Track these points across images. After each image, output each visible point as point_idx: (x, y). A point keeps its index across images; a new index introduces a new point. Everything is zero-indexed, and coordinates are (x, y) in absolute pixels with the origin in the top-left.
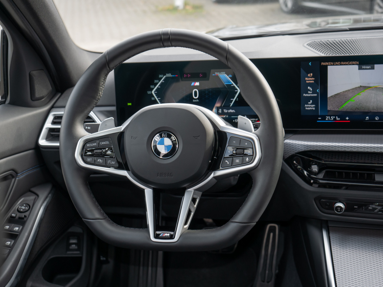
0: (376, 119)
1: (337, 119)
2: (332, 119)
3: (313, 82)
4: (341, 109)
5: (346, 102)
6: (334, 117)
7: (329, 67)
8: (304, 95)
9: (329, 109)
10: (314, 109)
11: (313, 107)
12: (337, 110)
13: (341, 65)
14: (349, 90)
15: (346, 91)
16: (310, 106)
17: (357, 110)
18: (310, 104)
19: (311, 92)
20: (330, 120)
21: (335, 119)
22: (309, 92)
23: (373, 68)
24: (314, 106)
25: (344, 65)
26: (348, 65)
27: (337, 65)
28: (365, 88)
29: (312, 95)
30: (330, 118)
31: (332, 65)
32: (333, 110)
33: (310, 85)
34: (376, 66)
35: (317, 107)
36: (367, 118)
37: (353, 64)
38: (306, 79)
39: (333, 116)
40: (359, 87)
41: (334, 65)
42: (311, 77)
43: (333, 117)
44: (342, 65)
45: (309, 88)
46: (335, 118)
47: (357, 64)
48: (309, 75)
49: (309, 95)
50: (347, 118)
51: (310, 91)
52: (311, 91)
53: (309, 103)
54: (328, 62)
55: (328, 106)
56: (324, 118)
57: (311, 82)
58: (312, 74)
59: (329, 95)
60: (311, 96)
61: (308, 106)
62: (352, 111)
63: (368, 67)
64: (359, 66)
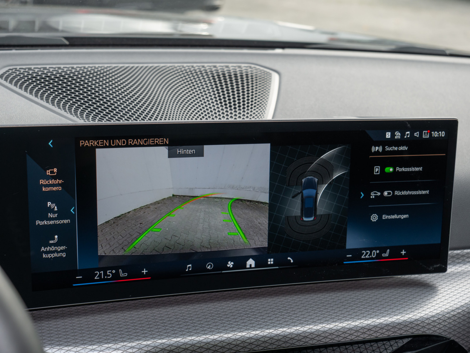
0: (209, 268)
1: (122, 275)
2: (109, 275)
3: (60, 188)
4: (129, 250)
5: (141, 234)
6: (114, 271)
7: (99, 152)
8: (38, 222)
9: (101, 252)
10: (64, 255)
11: (62, 251)
12: (121, 253)
13: (127, 146)
14: (147, 207)
15: (141, 208)
16: (53, 248)
17: (166, 252)
18: (55, 245)
19: (56, 215)
20: (104, 280)
21: (116, 276)
22: (50, 215)
23: (200, 154)
24: (63, 248)
25: (135, 146)
26: (143, 146)
27: (118, 146)
28: (184, 199)
29: (57, 222)
30: (105, 274)
31: (106, 147)
32: (112, 254)
33: (51, 196)
34: (207, 148)
35: (70, 251)
36: (189, 267)
37: (157, 145)
38: (42, 182)
39: (111, 268)
40: (169, 198)
41: (110, 146)
42: (55, 178)
43: (111, 272)
44: (131, 146)
45: (49, 204)
46: (117, 272)
47: (165, 145)
48: (48, 172)
49: (52, 222)
50: (145, 271)
51: (52, 211)
52: (54, 212)
53: (51, 242)
54: (96, 138)
55: (99, 247)
56: (89, 275)
57: (54, 189)
58: (55, 170)
59: (101, 219)
60: (55, 225)
61: (48, 249)
62: (154, 253)
63: (190, 152)
64: (169, 150)
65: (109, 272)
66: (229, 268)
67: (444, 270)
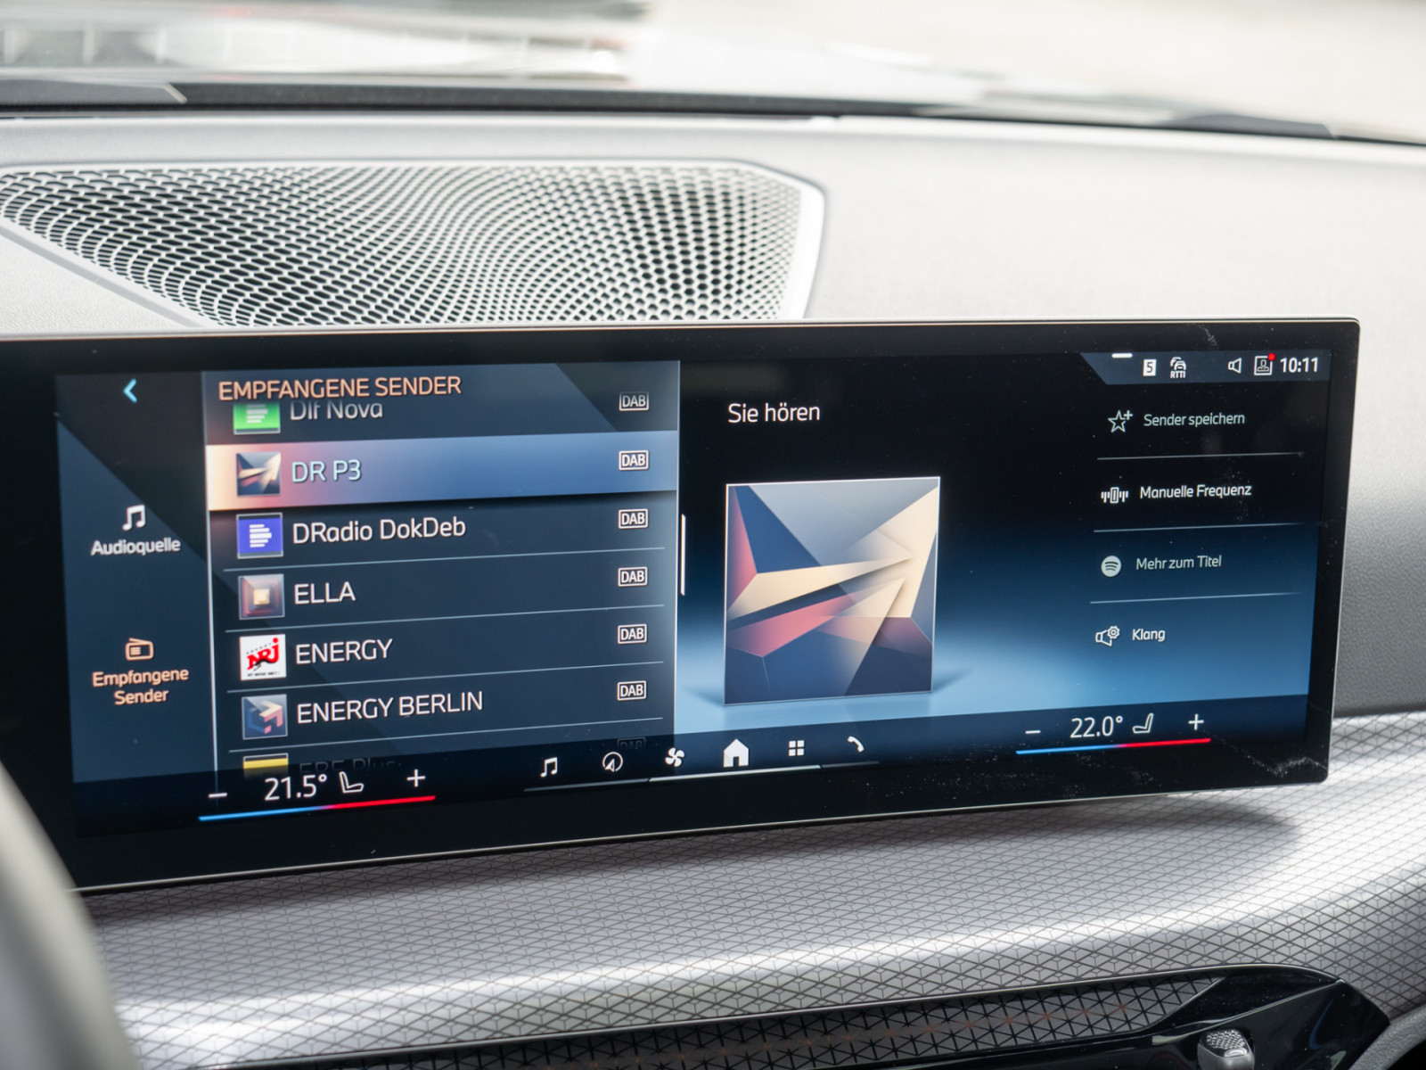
0: (610, 767)
1: (346, 786)
2: (309, 790)
6: (323, 778)
20: (295, 802)
21: (329, 792)
30: (297, 786)
36: (551, 766)
39: (316, 770)
43: (315, 781)
46: (334, 779)
50: (416, 778)
65: (309, 781)
66: (671, 770)
67: (1318, 775)
